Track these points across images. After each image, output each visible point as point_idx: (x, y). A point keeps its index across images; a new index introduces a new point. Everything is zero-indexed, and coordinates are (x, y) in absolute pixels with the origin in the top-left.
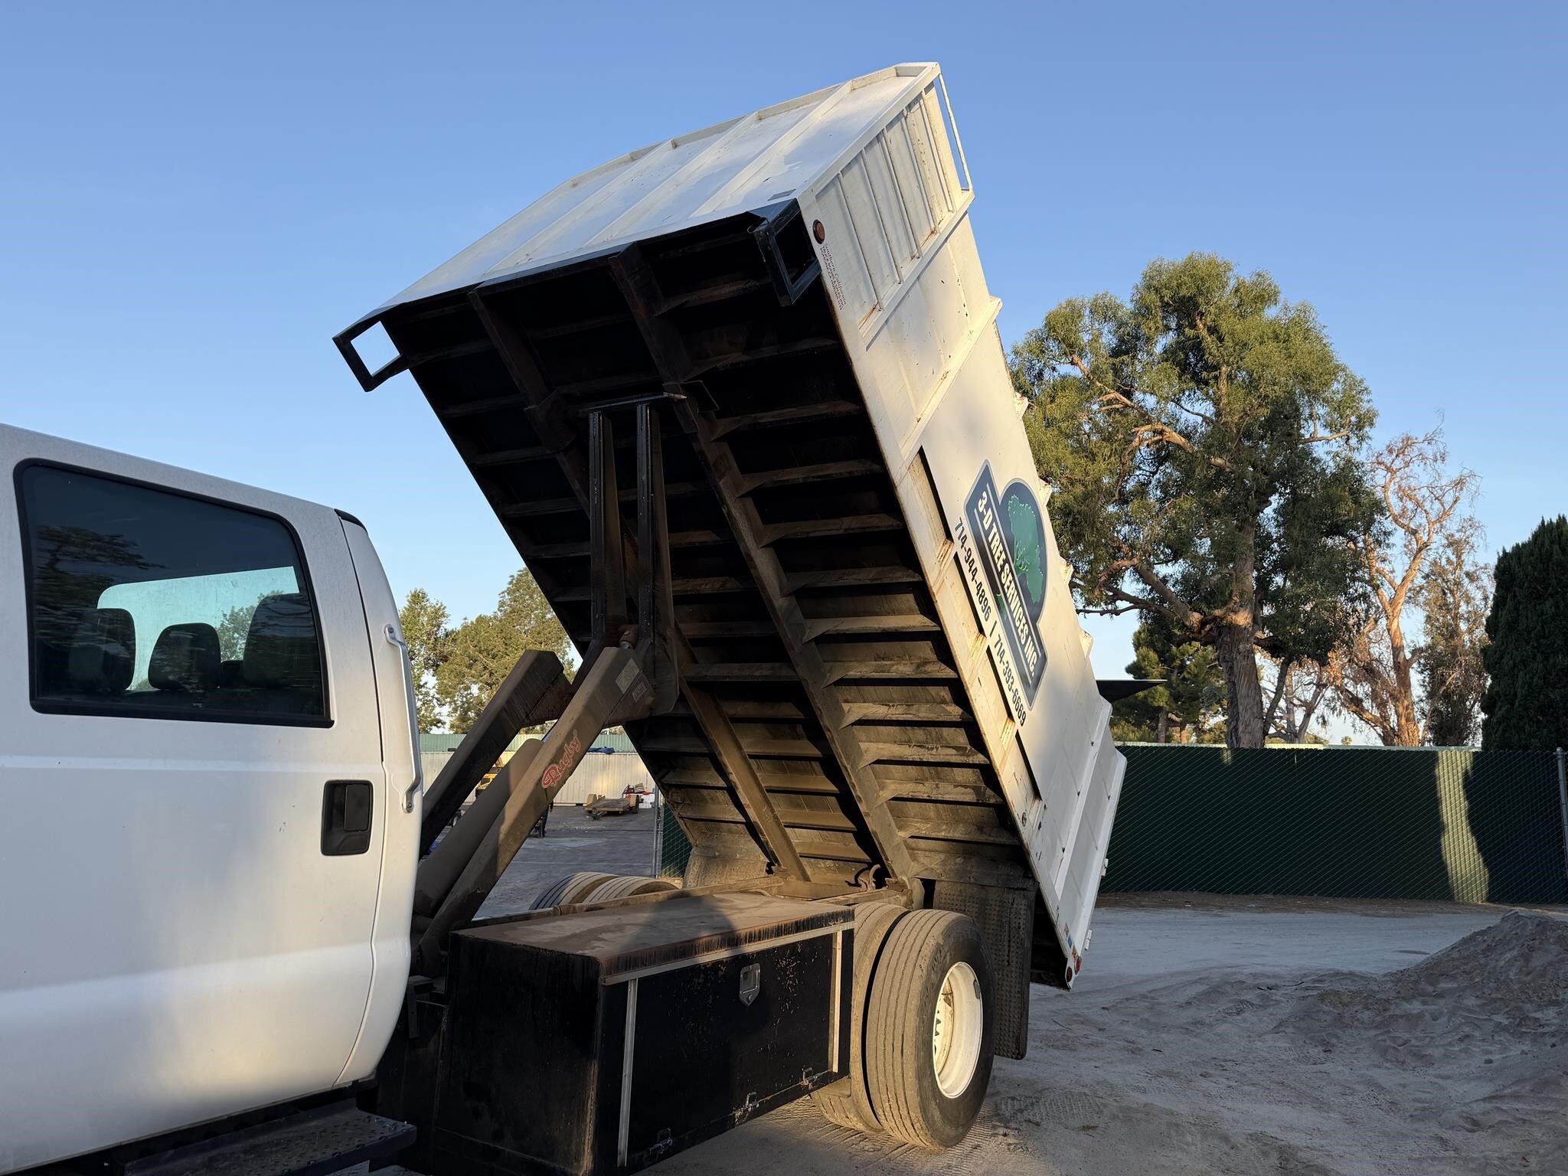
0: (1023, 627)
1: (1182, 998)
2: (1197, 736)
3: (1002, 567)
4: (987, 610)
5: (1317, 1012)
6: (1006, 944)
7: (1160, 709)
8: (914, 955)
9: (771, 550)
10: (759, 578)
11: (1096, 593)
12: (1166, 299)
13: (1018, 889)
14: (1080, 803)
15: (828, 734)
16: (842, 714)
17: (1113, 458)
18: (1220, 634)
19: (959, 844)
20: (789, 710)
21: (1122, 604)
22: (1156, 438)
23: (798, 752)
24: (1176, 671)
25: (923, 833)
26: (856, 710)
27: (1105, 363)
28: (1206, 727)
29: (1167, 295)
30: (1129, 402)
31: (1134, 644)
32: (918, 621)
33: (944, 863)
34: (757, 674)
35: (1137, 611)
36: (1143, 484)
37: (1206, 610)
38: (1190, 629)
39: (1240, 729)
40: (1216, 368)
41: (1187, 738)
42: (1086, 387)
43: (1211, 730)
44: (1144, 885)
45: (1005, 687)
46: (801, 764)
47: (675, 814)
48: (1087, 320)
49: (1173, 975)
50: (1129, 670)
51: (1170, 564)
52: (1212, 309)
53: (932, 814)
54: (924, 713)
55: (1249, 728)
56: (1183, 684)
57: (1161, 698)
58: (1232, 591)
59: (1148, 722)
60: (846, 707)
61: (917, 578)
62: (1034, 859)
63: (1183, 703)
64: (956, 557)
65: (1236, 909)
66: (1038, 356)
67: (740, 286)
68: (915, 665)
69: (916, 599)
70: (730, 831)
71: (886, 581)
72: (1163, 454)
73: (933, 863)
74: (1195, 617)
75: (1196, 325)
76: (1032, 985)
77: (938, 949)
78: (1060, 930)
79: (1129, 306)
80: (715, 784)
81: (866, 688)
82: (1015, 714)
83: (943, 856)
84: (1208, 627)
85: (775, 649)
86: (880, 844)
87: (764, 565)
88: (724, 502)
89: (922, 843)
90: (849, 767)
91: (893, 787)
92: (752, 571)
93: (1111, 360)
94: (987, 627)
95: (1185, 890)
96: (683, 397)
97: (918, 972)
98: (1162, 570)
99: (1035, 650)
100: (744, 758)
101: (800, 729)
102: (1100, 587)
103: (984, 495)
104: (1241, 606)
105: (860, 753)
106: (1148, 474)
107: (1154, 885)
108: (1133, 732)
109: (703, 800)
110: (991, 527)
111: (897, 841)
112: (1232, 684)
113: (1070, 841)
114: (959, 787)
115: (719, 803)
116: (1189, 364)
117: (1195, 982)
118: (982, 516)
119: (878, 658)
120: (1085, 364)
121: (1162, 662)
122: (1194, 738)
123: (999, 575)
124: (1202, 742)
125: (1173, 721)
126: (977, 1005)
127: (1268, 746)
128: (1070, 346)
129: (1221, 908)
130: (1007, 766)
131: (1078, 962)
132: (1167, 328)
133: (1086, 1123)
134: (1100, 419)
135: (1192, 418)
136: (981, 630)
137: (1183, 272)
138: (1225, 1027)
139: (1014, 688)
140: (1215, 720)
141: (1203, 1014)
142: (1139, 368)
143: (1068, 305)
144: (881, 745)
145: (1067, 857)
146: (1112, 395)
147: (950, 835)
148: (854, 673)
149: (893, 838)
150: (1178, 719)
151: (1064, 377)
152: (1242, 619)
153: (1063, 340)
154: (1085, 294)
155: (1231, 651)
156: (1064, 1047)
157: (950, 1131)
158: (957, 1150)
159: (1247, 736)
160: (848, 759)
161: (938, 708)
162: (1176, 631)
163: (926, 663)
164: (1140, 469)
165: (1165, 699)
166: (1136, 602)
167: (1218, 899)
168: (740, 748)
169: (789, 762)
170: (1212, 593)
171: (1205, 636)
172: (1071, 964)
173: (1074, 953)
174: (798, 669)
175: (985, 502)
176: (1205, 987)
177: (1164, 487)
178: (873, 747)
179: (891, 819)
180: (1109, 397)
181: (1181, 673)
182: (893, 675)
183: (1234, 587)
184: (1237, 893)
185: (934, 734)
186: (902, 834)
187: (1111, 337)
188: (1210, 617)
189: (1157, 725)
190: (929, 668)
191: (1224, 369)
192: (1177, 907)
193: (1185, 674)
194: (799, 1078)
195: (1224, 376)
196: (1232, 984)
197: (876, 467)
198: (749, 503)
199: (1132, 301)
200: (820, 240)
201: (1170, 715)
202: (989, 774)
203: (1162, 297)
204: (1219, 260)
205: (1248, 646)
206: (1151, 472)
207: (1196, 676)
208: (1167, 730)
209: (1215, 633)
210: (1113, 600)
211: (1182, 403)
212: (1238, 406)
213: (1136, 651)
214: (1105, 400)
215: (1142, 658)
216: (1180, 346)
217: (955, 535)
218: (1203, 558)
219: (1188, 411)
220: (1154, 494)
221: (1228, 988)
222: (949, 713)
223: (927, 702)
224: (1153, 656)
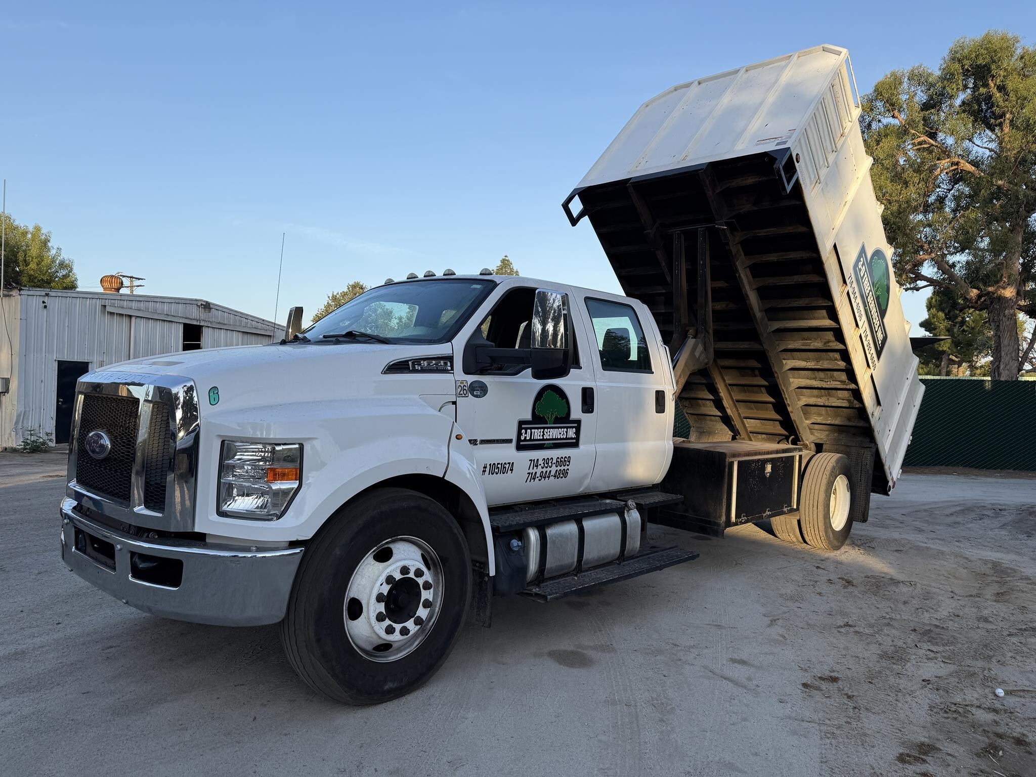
0: (876, 322)
1: (948, 511)
2: (971, 371)
3: (868, 294)
4: (860, 316)
5: (1027, 520)
6: (860, 472)
7: (943, 352)
8: (822, 470)
9: (756, 291)
10: (750, 304)
11: (903, 277)
12: (966, 67)
13: (867, 447)
14: (899, 409)
15: (776, 375)
16: (782, 365)
17: (920, 185)
18: (992, 303)
19: (836, 427)
20: (754, 364)
21: (921, 283)
22: (953, 168)
23: (755, 383)
24: (958, 325)
25: (819, 421)
26: (790, 363)
27: (918, 116)
28: (978, 364)
29: (967, 63)
30: (934, 143)
31: (927, 307)
32: (828, 323)
33: (828, 435)
34: (741, 347)
35: (931, 288)
36: (941, 198)
37: (982, 287)
38: (970, 300)
39: (1002, 367)
40: (1003, 115)
41: (963, 373)
42: (902, 132)
43: (981, 367)
44: (927, 462)
45: (867, 352)
46: (755, 389)
47: (684, 411)
48: (905, 85)
49: (942, 502)
50: (922, 325)
51: (958, 254)
52: (1002, 73)
53: (824, 413)
54: (826, 365)
55: (1008, 367)
56: (962, 334)
57: (945, 346)
58: (1002, 275)
59: (934, 361)
60: (784, 362)
61: (830, 304)
62: (876, 433)
63: (962, 347)
64: (848, 293)
65: (986, 476)
66: (868, 113)
67: (757, 179)
68: (823, 343)
69: (827, 313)
70: (711, 420)
71: (813, 305)
72: (957, 177)
73: (820, 436)
74: (974, 293)
75: (988, 84)
76: (871, 494)
77: (834, 468)
78: (886, 467)
79: (937, 73)
80: (708, 398)
81: (795, 353)
82: (871, 365)
83: (827, 433)
84: (983, 299)
85: (754, 335)
86: (797, 426)
87: (753, 298)
88: (737, 271)
89: (816, 427)
90: (785, 390)
91: (804, 399)
92: (747, 301)
93: (922, 114)
94: (860, 324)
95: (954, 466)
96: (725, 227)
97: (825, 476)
98: (951, 259)
99: (882, 333)
100: (726, 385)
101: (757, 372)
102: (907, 273)
103: (862, 259)
104: (1009, 285)
105: (790, 384)
106: (945, 191)
107: (933, 462)
108: (922, 368)
109: (699, 405)
110: (864, 274)
111: (805, 425)
112: (998, 337)
113: (893, 427)
114: (840, 399)
115: (707, 407)
116: (982, 110)
117: (957, 505)
118: (860, 270)
119: (804, 339)
120: (903, 116)
121: (947, 319)
122: (968, 373)
123: (867, 298)
124: (974, 375)
125: (953, 361)
126: (848, 495)
127: (1020, 379)
128: (893, 105)
129: (976, 475)
130: (867, 389)
131: (894, 483)
132: (966, 87)
133: (897, 549)
134: (911, 154)
135: (981, 150)
136: (857, 325)
137: (981, 46)
138: (972, 525)
139: (871, 353)
140: (985, 360)
141: (960, 519)
142: (942, 118)
143: (891, 76)
144: (800, 380)
145: (892, 434)
146: (922, 139)
147: (833, 422)
148: (790, 346)
149: (803, 424)
150: (957, 360)
151: (886, 126)
152: (1009, 293)
153: (887, 101)
154: (904, 67)
155: (999, 315)
156: (882, 527)
157: (836, 543)
158: (838, 552)
159: (1006, 372)
160: (785, 386)
161: (833, 362)
162: (960, 301)
163: (829, 342)
164: (939, 187)
165: (948, 345)
166: (931, 282)
167: (976, 471)
168: (724, 380)
169: (749, 388)
170: (987, 276)
171: (980, 305)
172: (890, 484)
173: (892, 479)
174: (764, 345)
175: (862, 263)
176: (962, 508)
177: (957, 199)
178: (796, 381)
179: (802, 415)
180: (919, 140)
181: (961, 326)
182: (812, 347)
183: (1004, 272)
184: (989, 468)
185: (829, 375)
186: (807, 422)
187: (922, 95)
188: (985, 292)
189: (940, 364)
190: (831, 344)
191: (1008, 116)
192: (947, 474)
193: (965, 327)
194: (782, 508)
195: (1008, 121)
196: (978, 508)
197: (815, 255)
198: (748, 270)
199: (940, 69)
200: (798, 162)
201: (951, 357)
202: (857, 394)
203: (963, 66)
204: (1010, 35)
205: (1012, 312)
206: (947, 190)
207: (973, 328)
208: (948, 367)
209: (988, 302)
210: (915, 280)
211: (975, 140)
212: (1016, 144)
213: (928, 311)
214: (916, 142)
215: (932, 316)
216: (976, 99)
217: (848, 281)
218: (983, 250)
219: (979, 146)
220: (950, 205)
221: (976, 509)
222: (839, 365)
223: (827, 360)
224: (941, 315)
